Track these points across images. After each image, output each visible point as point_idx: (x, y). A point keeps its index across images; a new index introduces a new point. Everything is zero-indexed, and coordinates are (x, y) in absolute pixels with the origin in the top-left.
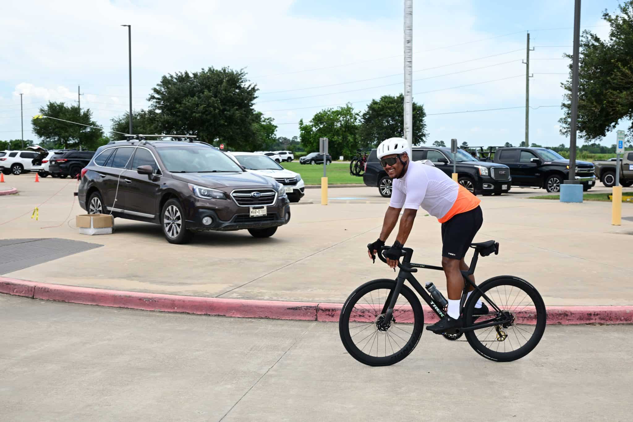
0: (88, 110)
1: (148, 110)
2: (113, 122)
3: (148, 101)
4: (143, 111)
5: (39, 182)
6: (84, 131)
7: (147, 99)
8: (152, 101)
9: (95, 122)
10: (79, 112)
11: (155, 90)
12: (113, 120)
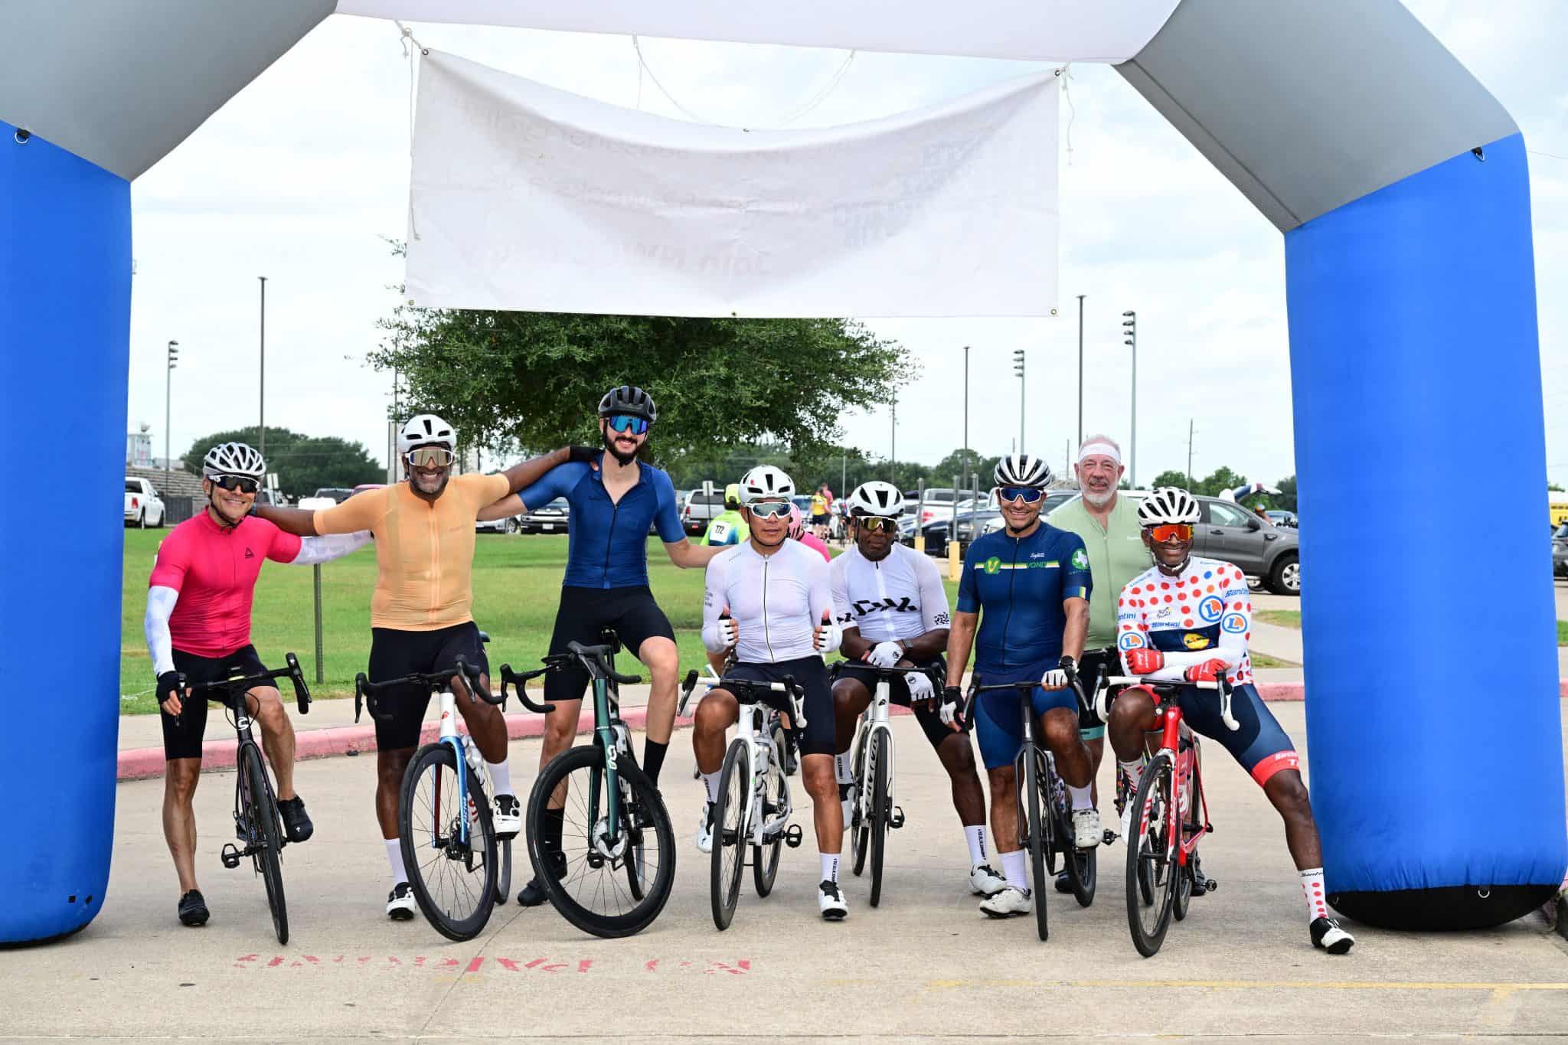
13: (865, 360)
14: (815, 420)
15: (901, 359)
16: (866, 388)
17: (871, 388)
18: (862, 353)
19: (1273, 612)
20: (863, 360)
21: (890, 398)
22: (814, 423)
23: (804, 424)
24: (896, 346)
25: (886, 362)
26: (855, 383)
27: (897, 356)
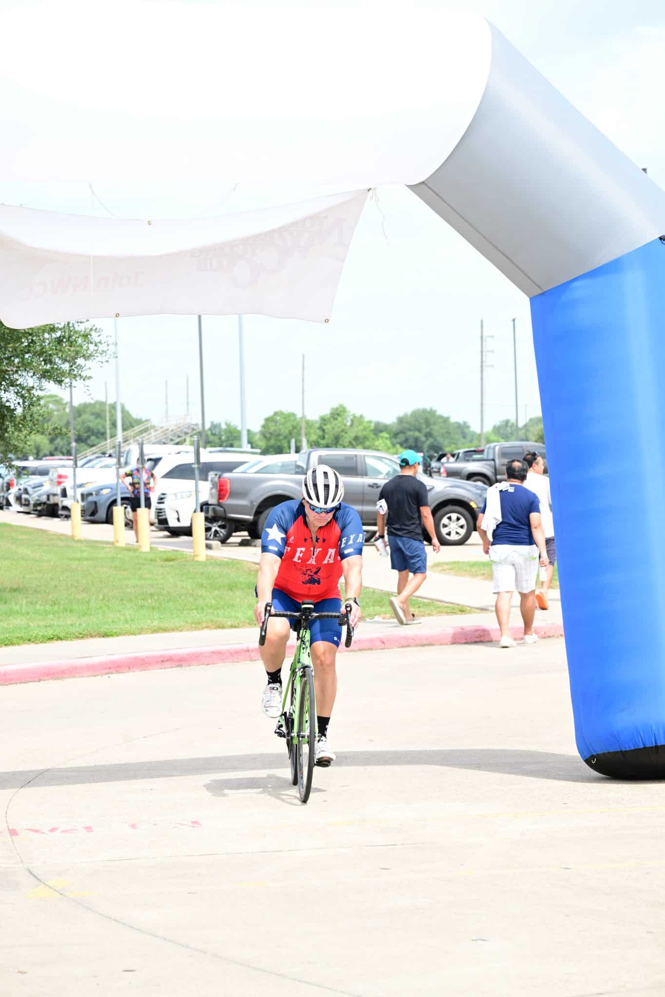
13: (62, 341)
14: (21, 401)
15: (94, 337)
16: (63, 366)
17: (66, 366)
18: (58, 334)
19: (447, 564)
20: (59, 341)
21: (83, 374)
22: (19, 403)
23: (8, 404)
24: (88, 325)
25: (80, 341)
26: (51, 362)
27: (91, 335)
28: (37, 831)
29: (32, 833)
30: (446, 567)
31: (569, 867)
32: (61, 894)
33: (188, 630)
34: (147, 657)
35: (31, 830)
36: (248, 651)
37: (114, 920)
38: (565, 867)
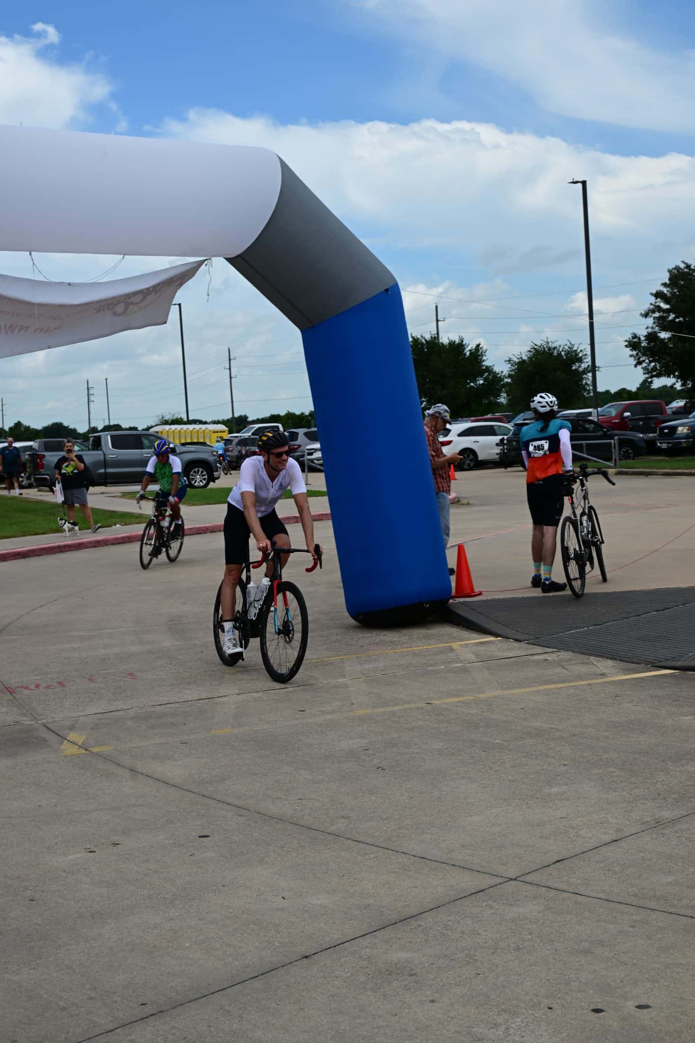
0: (478, 346)
1: (645, 333)
2: (509, 366)
3: (644, 318)
4: (635, 336)
5: (456, 479)
6: (472, 384)
7: (641, 314)
8: (651, 317)
9: (490, 367)
10: (465, 349)
11: (658, 295)
12: (509, 361)
28: (27, 688)
29: (22, 689)
30: (130, 496)
31: (430, 702)
32: (86, 750)
33: (20, 536)
34: (6, 554)
35: (21, 687)
36: (59, 547)
37: (146, 775)
38: (426, 702)
